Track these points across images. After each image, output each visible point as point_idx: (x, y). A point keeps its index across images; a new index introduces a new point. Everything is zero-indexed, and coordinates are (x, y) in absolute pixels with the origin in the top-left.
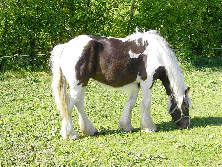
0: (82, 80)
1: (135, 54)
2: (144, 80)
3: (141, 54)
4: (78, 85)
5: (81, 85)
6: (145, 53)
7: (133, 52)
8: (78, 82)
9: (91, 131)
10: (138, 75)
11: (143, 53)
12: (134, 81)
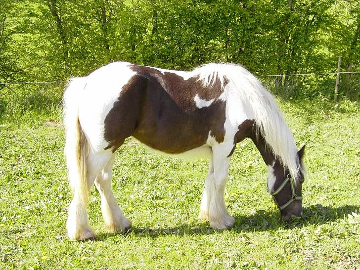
0: (114, 141)
1: (204, 101)
2: (219, 143)
3: (216, 100)
4: (106, 149)
5: (110, 150)
6: (222, 97)
7: (202, 97)
8: (107, 144)
9: (121, 224)
10: (209, 135)
11: (219, 98)
12: (203, 144)
